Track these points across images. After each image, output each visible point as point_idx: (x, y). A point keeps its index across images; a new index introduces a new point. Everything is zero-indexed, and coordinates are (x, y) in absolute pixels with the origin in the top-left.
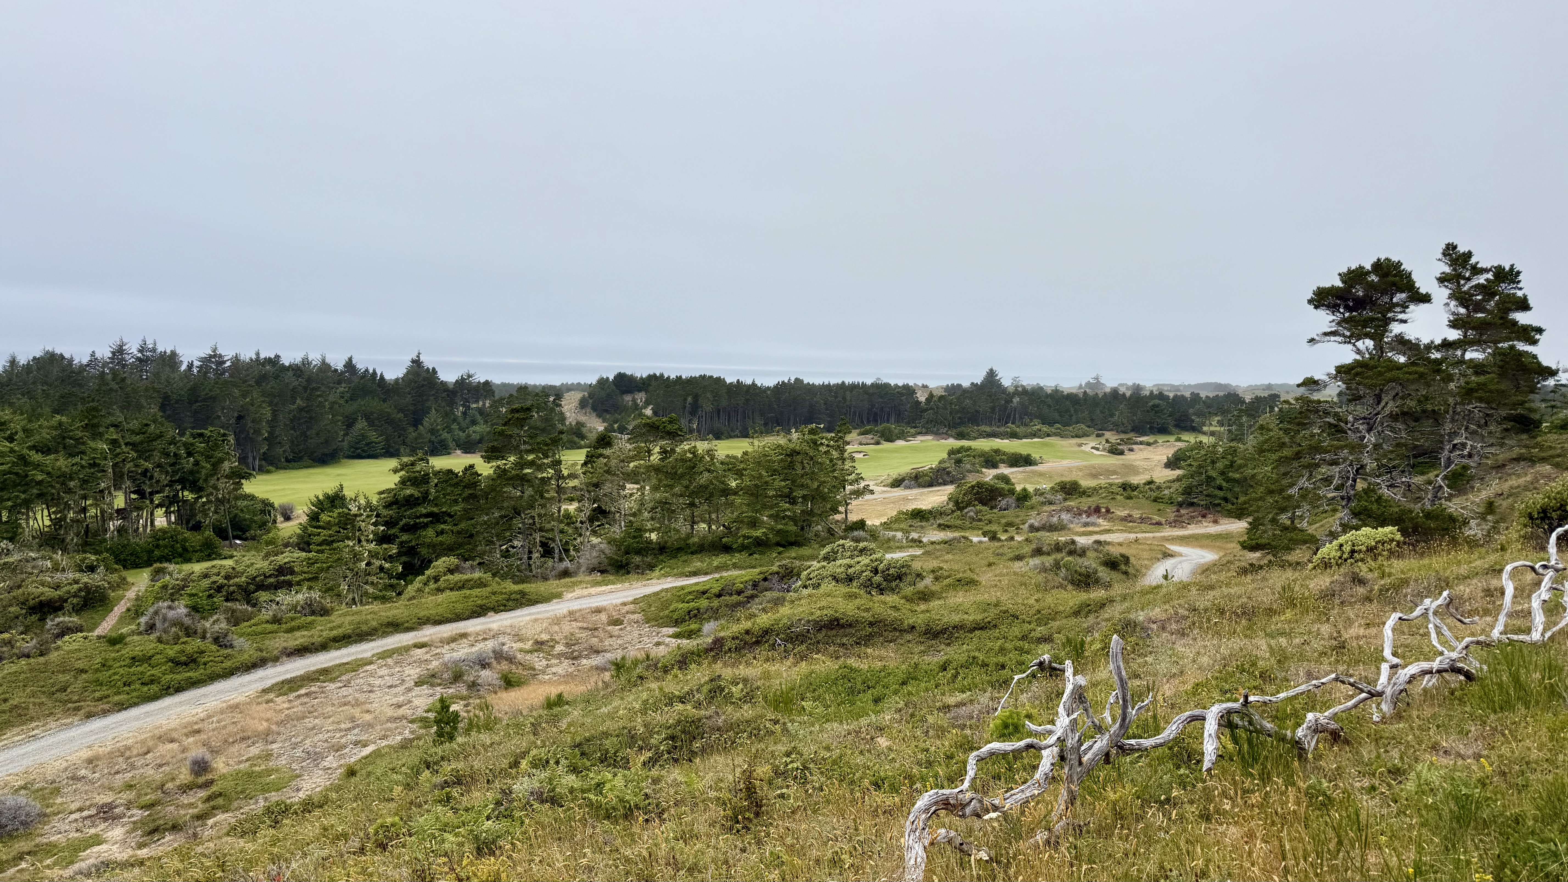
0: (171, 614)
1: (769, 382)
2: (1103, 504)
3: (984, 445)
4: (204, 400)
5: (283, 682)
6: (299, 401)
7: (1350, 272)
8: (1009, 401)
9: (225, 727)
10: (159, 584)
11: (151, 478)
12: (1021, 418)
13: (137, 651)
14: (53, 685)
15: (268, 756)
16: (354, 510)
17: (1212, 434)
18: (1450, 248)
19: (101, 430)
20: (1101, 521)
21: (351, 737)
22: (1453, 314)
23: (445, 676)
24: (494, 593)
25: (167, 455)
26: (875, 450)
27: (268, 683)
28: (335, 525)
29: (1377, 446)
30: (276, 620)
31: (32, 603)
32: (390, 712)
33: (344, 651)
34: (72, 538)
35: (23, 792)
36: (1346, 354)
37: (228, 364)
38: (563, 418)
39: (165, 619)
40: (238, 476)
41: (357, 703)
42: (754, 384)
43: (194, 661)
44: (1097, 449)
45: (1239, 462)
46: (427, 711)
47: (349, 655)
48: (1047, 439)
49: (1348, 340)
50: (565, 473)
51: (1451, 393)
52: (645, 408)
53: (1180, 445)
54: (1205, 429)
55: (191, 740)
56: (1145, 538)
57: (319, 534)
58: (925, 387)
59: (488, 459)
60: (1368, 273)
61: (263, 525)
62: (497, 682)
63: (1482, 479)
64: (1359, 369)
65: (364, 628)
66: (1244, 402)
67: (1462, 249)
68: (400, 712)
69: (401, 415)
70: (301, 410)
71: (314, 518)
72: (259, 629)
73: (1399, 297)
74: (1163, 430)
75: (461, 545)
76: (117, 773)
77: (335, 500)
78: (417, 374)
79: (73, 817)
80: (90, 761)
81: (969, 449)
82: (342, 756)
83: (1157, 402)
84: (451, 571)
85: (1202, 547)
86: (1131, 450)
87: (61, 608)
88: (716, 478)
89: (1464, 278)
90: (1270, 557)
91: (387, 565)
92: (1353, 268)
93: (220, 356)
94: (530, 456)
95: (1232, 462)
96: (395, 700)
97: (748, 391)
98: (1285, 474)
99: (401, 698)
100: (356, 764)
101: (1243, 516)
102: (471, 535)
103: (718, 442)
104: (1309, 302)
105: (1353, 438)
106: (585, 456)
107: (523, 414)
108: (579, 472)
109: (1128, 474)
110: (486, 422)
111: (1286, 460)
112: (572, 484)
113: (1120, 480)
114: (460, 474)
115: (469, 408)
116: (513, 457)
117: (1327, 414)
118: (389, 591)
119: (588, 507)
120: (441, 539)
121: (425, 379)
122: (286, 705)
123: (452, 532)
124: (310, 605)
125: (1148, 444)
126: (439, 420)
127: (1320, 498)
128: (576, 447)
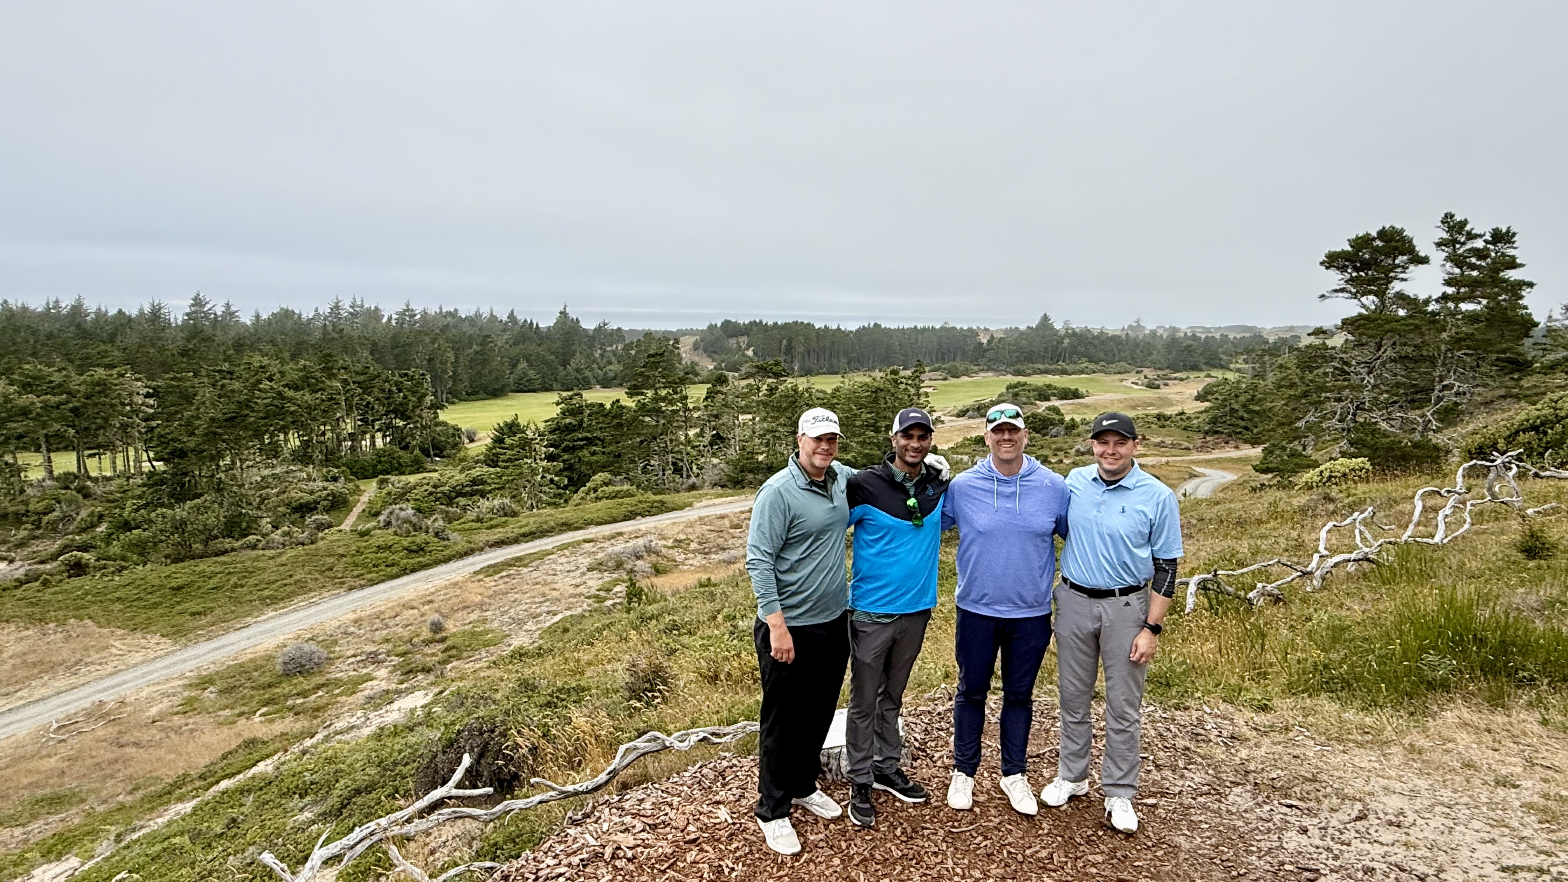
0: (402, 514)
1: (851, 326)
3: (1038, 380)
4: (403, 346)
5: (488, 566)
6: (475, 347)
7: (1358, 238)
8: (1060, 342)
9: (450, 599)
10: (384, 491)
11: (373, 408)
12: (1070, 357)
13: (380, 542)
14: (323, 565)
15: (485, 621)
16: (531, 435)
17: (1239, 370)
18: (1449, 216)
19: (335, 371)
21: (544, 608)
22: (1449, 273)
23: (610, 564)
24: (641, 502)
25: (383, 391)
26: (942, 385)
27: (478, 567)
28: (517, 446)
29: (1375, 386)
30: (479, 520)
31: (294, 504)
32: (572, 591)
33: (531, 544)
34: (318, 456)
35: (311, 642)
36: (1352, 308)
37: (418, 316)
38: (680, 360)
39: (398, 518)
40: (437, 406)
41: (546, 584)
42: (839, 329)
43: (422, 549)
44: (1137, 384)
45: (1260, 396)
46: (599, 590)
47: (534, 547)
48: (1094, 376)
49: (1354, 296)
50: (691, 406)
51: (1443, 341)
52: (748, 349)
53: (1209, 380)
54: (1232, 366)
55: (427, 607)
56: (1175, 461)
57: (505, 454)
58: (986, 330)
59: (631, 395)
60: (1374, 239)
61: (455, 446)
62: (649, 570)
63: (1471, 413)
64: (1361, 322)
65: (545, 527)
66: (1267, 342)
67: (1458, 218)
68: (579, 590)
69: (553, 357)
70: (477, 353)
71: (498, 441)
72: (467, 526)
73: (1401, 259)
74: (1195, 368)
75: (611, 464)
76: (377, 630)
77: (512, 428)
78: (565, 324)
79: (350, 660)
80: (356, 621)
81: (1025, 384)
82: (538, 622)
83: (1191, 342)
84: (606, 484)
85: (1223, 469)
86: (1166, 385)
87: (316, 508)
89: (1459, 243)
90: (1279, 479)
91: (556, 479)
92: (1361, 235)
93: (412, 310)
94: (663, 393)
95: (1253, 396)
96: (574, 582)
97: (833, 335)
98: (1294, 410)
99: (578, 580)
100: (550, 627)
101: (1259, 444)
102: (619, 456)
103: (813, 379)
104: (1322, 263)
105: (1355, 379)
106: (705, 391)
107: (658, 359)
108: (701, 406)
109: (1163, 406)
110: (619, 362)
111: (1298, 398)
112: (696, 415)
113: (1156, 412)
114: (608, 406)
115: (605, 351)
116: (650, 393)
117: (1333, 359)
118: (559, 499)
119: (709, 434)
120: (595, 458)
121: (571, 327)
122: (493, 584)
123: (604, 453)
124: (503, 509)
125: (1182, 380)
126: (583, 361)
127: (1324, 430)
128: (695, 383)
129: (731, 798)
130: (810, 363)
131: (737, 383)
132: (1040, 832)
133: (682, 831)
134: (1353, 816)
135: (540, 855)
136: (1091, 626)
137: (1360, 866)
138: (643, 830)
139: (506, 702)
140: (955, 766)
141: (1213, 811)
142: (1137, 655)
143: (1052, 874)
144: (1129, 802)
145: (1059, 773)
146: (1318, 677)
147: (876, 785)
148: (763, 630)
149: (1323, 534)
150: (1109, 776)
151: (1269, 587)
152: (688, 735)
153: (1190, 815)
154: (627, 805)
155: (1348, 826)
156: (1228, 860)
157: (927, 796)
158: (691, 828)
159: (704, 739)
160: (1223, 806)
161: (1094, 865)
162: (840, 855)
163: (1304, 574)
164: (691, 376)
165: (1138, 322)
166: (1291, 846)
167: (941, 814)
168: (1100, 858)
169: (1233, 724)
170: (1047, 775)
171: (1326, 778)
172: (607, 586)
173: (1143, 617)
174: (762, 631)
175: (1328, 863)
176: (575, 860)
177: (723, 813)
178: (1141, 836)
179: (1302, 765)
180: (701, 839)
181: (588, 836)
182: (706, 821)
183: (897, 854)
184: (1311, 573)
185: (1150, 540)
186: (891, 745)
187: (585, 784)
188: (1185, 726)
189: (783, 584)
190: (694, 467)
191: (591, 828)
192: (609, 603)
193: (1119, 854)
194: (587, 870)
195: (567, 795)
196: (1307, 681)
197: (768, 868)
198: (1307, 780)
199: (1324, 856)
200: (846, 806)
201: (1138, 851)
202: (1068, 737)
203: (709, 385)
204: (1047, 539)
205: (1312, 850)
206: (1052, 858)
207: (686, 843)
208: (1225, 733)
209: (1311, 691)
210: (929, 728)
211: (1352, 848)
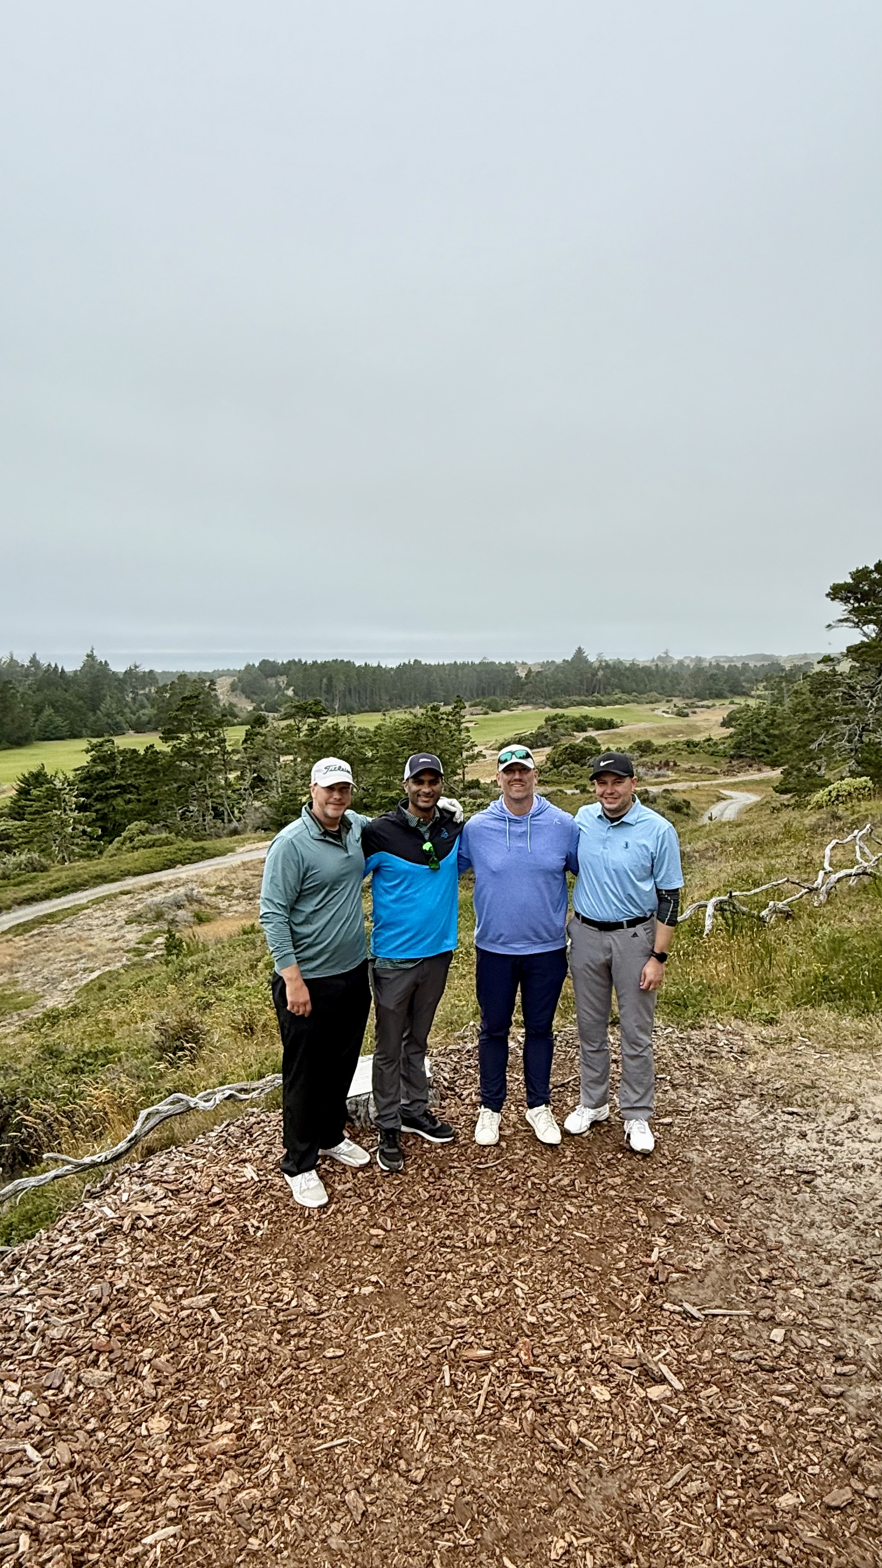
1: (391, 663)
2: (672, 758)
3: (575, 712)
5: (18, 925)
7: (858, 571)
8: (595, 675)
12: (605, 689)
15: (15, 983)
16: (59, 785)
17: (759, 697)
20: (669, 773)
21: (80, 965)
23: (149, 915)
24: (180, 850)
26: (484, 720)
27: (5, 927)
28: (45, 798)
32: (109, 945)
33: (63, 899)
36: (855, 636)
38: (217, 702)
41: (81, 939)
42: (379, 666)
44: (667, 713)
45: (779, 721)
46: (138, 943)
47: (68, 902)
48: (627, 706)
49: (857, 625)
50: (229, 749)
52: (287, 689)
53: (733, 707)
54: (753, 693)
56: (704, 786)
57: (31, 806)
58: (524, 664)
59: (165, 739)
60: (871, 572)
62: (192, 919)
64: (864, 649)
65: (78, 880)
66: (783, 670)
68: (117, 945)
69: (81, 702)
71: (23, 792)
74: (719, 696)
75: (147, 811)
77: (38, 778)
78: (92, 666)
81: (563, 716)
82: (74, 980)
83: (715, 671)
84: (143, 833)
85: (748, 791)
86: (694, 713)
88: (356, 750)
90: (796, 798)
91: (89, 830)
92: (860, 568)
94: (200, 736)
95: (773, 721)
96: (111, 936)
97: (374, 672)
98: (808, 733)
99: (116, 934)
100: (87, 985)
101: (779, 766)
102: (156, 803)
103: (354, 718)
104: (827, 595)
105: (860, 703)
106: (244, 734)
107: (194, 701)
108: (241, 748)
109: (692, 733)
110: (153, 706)
111: (809, 721)
112: (236, 758)
113: (685, 739)
114: (142, 752)
115: (137, 694)
116: (185, 737)
117: (839, 684)
118: (92, 851)
119: (249, 776)
120: (130, 806)
121: (99, 671)
122: (23, 943)
123: (139, 801)
124: (32, 864)
125: (708, 707)
126: (114, 706)
127: (834, 751)
128: (234, 725)
129: (258, 1155)
130: (353, 702)
131: (276, 723)
132: (564, 1160)
133: (207, 1194)
134: (846, 1118)
135: (54, 1234)
136: (602, 957)
137: (850, 1164)
138: (165, 1197)
139: (28, 1070)
140: (482, 1103)
141: (723, 1125)
142: (646, 984)
143: (574, 1200)
144: (646, 1124)
145: (582, 1101)
146: (819, 989)
147: (404, 1129)
148: (280, 985)
149: (827, 852)
150: (627, 1100)
151: (780, 905)
152: (215, 1093)
153: (703, 1130)
154: (148, 1172)
155: (842, 1128)
156: (735, 1170)
157: (455, 1135)
158: (216, 1190)
159: (231, 1096)
160: (732, 1120)
161: (613, 1188)
162: (367, 1203)
163: (811, 890)
164: (229, 718)
165: (666, 653)
166: (791, 1152)
167: (469, 1151)
168: (618, 1180)
169: (743, 1039)
170: (571, 1103)
171: (823, 1084)
172: (147, 938)
173: (650, 947)
174: (278, 985)
175: (824, 1164)
176: (91, 1235)
177: (249, 1171)
178: (657, 1155)
179: (802, 1074)
180: (226, 1201)
181: (106, 1209)
182: (232, 1181)
183: (424, 1195)
184: (817, 889)
185: (652, 873)
186: (417, 1087)
187: (104, 1154)
188: (699, 1045)
189: (299, 937)
190: (236, 811)
191: (110, 1200)
192: (150, 955)
193: (636, 1175)
194: (104, 1245)
195: (85, 1168)
196: (810, 993)
197: (295, 1224)
198: (807, 1087)
199: (820, 1158)
200: (375, 1153)
201: (654, 1169)
202: (587, 1066)
203: (248, 727)
204: (558, 876)
205: (809, 1153)
206: (574, 1185)
207: (209, 1206)
208: (735, 1049)
209: (813, 1003)
210: (458, 1067)
211: (845, 1148)
